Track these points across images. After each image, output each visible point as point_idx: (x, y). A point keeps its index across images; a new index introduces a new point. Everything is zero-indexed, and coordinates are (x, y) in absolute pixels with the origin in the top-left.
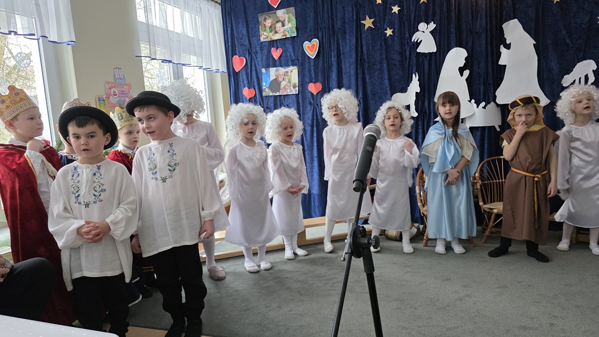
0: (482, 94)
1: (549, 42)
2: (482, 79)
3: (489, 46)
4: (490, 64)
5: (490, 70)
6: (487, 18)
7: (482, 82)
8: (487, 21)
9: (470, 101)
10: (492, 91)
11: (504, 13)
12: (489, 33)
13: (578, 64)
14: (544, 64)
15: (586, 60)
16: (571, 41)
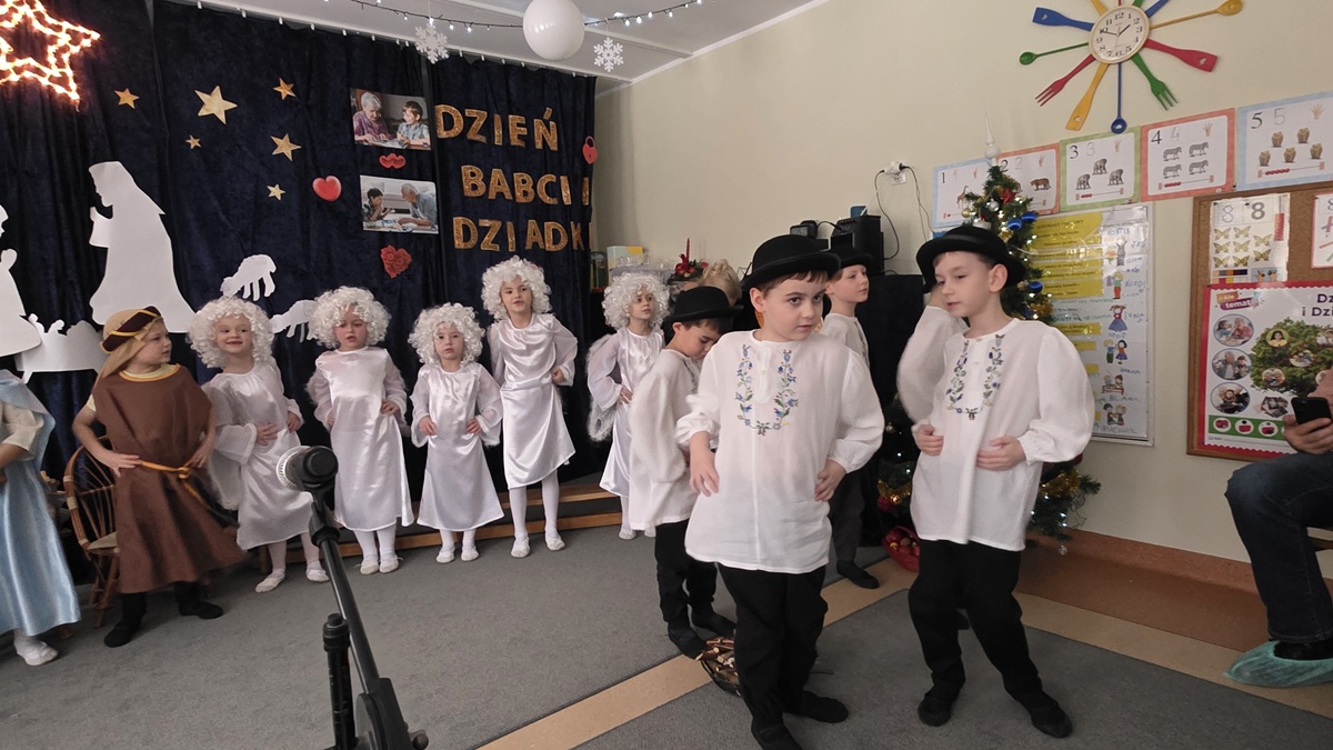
0: (55, 303)
1: (190, 215)
2: (51, 271)
3: (61, 206)
4: (66, 243)
5: (69, 254)
6: (48, 147)
7: (52, 277)
8: (49, 153)
9: (26, 318)
10: (79, 298)
11: (91, 146)
12: (57, 179)
13: (245, 260)
14: (185, 253)
15: (257, 254)
16: (228, 218)
